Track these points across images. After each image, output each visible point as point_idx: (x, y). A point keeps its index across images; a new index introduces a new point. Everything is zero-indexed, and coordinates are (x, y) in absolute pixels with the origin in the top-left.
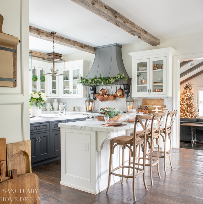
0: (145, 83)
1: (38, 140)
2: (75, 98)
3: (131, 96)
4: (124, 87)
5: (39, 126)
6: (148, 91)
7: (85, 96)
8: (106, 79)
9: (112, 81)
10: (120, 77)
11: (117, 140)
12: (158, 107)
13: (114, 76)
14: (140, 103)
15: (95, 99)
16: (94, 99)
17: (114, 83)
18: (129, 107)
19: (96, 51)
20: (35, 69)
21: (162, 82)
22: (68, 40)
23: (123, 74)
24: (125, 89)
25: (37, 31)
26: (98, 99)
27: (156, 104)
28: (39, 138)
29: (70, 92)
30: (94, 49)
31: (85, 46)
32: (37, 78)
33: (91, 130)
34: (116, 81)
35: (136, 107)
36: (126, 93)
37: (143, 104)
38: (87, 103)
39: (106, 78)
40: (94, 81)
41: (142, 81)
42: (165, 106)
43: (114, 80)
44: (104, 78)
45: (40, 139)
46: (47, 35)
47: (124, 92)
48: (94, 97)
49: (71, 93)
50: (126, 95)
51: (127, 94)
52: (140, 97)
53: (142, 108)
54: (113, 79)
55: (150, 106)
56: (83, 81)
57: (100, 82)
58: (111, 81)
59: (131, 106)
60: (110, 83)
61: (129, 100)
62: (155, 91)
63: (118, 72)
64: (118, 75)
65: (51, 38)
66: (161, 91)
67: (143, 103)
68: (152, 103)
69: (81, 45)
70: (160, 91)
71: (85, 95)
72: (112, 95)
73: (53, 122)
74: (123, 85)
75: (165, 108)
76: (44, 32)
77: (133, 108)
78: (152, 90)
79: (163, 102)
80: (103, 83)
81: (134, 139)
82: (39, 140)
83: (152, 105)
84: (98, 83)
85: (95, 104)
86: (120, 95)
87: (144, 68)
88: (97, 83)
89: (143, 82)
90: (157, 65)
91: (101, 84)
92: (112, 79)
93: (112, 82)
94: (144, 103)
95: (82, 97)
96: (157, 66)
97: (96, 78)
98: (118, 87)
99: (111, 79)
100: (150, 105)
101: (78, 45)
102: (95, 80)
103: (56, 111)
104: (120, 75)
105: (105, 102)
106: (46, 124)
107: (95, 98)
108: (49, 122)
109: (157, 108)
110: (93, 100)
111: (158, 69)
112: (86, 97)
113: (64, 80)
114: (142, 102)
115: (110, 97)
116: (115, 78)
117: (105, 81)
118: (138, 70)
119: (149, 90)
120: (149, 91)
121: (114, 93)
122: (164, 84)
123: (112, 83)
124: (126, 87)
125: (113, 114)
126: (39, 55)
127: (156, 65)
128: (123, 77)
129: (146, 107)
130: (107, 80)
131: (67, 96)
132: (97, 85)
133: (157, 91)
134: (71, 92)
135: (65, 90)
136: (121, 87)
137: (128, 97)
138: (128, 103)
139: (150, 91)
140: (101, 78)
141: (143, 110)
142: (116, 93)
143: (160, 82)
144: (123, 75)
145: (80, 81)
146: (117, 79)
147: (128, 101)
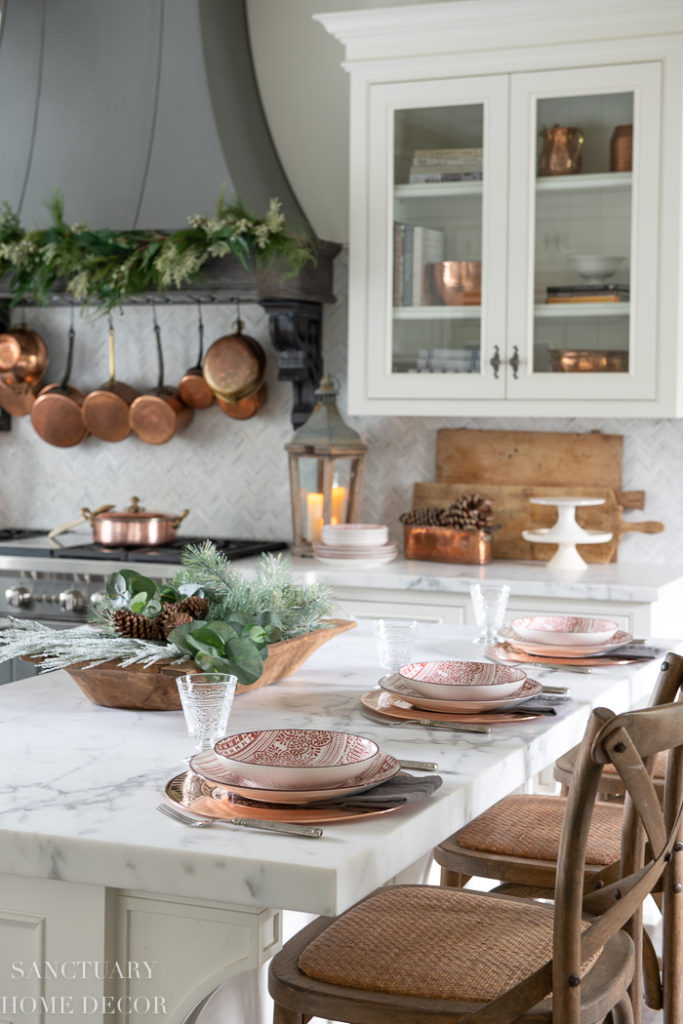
0: (459, 288)
3: (331, 400)
4: (275, 321)
6: (495, 362)
8: (116, 250)
9: (176, 267)
10: (249, 236)
11: (357, 987)
12: (578, 509)
13: (192, 222)
14: (412, 470)
15: (1, 424)
17: (185, 287)
18: (315, 501)
21: (622, 292)
23: (274, 205)
24: (281, 340)
26: (24, 426)
27: (558, 477)
33: (55, 875)
34: (211, 266)
35: (379, 501)
36: (285, 374)
37: (439, 477)
39: (114, 235)
41: (432, 273)
42: (637, 500)
43: (191, 262)
44: (95, 241)
47: (273, 371)
50: (286, 393)
51: (299, 386)
52: (410, 419)
53: (438, 518)
54: (182, 251)
55: (504, 499)
57: (54, 269)
58: (159, 264)
59: (338, 491)
60: (152, 286)
61: (320, 442)
62: (558, 368)
63: (225, 189)
64: (222, 215)
66: (610, 368)
67: (439, 468)
68: (525, 466)
70: (597, 369)
72: (162, 390)
74: (268, 303)
75: (636, 516)
77: (357, 508)
78: (527, 354)
79: (616, 463)
80: (79, 285)
81: (558, 980)
83: (518, 489)
84: (37, 280)
86: (237, 396)
87: (457, 159)
88: (24, 277)
89: (449, 279)
90: (572, 132)
91: (62, 290)
92: (171, 253)
93: (166, 279)
94: (448, 469)
96: (571, 146)
98: (218, 319)
99: (158, 253)
100: (507, 490)
104: (240, 214)
109: (567, 517)
111: (577, 170)
114: (431, 457)
115: (145, 405)
116: (195, 239)
117: (101, 265)
118: (401, 177)
119: (506, 354)
120: (505, 370)
121: (176, 377)
122: (638, 308)
123: (172, 287)
124: (295, 320)
125: (257, 634)
127: (560, 138)
128: (272, 236)
129: (472, 506)
130: (122, 255)
132: (26, 295)
133: (575, 369)
136: (240, 324)
137: (302, 411)
138: (308, 464)
139: (515, 362)
140: (59, 234)
141: (448, 532)
142: (198, 370)
143: (604, 290)
144: (275, 219)
146: (220, 250)
147: (310, 451)
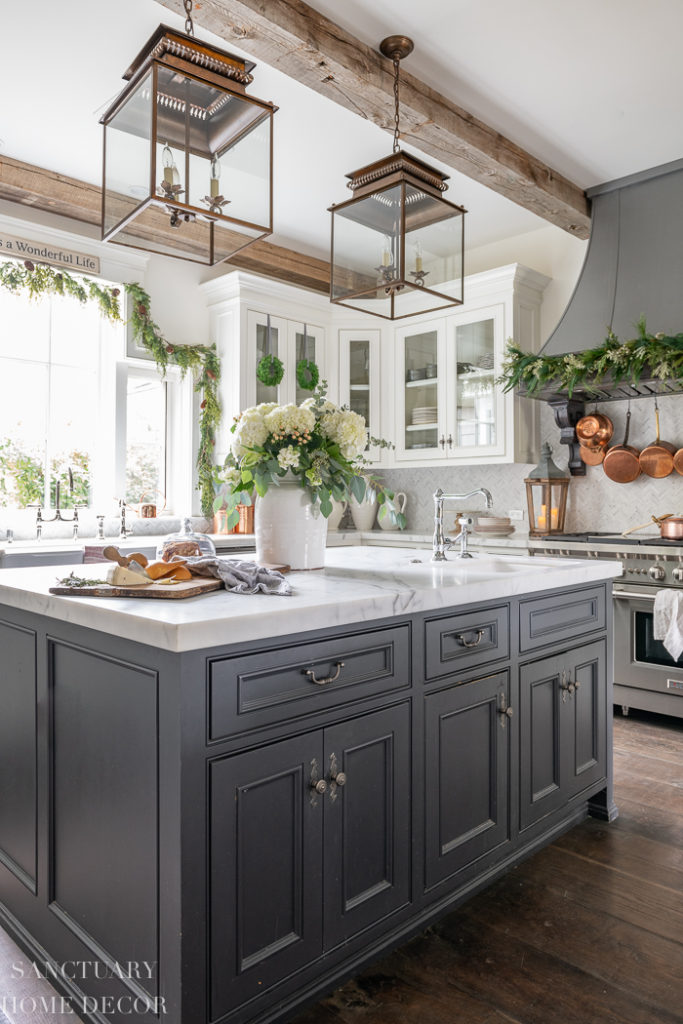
1: (321, 784)
2: (461, 469)
5: (335, 663)
7: (525, 457)
15: (578, 470)
16: (574, 471)
19: (597, 208)
20: (272, 325)
22: (469, 119)
25: (301, 20)
26: (596, 471)
28: (333, 766)
29: (440, 438)
30: (583, 201)
31: (546, 171)
32: (282, 371)
38: (537, 490)
40: (600, 364)
44: (673, 342)
45: (341, 777)
46: (358, 57)
48: (572, 459)
49: (447, 445)
56: (530, 367)
57: (645, 361)
65: (378, 82)
69: (529, 166)
71: (525, 449)
73: (432, 617)
76: (341, 36)
80: (662, 371)
82: (330, 779)
84: (632, 372)
85: (578, 499)
88: (619, 372)
91: (650, 376)
95: (510, 459)
97: (614, 346)
101: (516, 163)
102: (610, 355)
103: (364, 531)
105: (642, 485)
106: (386, 636)
107: (578, 464)
108: (405, 623)
110: (569, 475)
112: (530, 461)
113: (408, 379)
117: (679, 356)
126: (287, 266)
131: (422, 457)
134: (446, 438)
135: (410, 428)
140: (646, 341)
145: (510, 374)
